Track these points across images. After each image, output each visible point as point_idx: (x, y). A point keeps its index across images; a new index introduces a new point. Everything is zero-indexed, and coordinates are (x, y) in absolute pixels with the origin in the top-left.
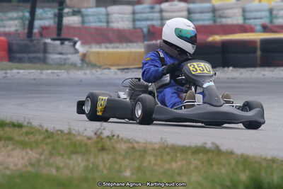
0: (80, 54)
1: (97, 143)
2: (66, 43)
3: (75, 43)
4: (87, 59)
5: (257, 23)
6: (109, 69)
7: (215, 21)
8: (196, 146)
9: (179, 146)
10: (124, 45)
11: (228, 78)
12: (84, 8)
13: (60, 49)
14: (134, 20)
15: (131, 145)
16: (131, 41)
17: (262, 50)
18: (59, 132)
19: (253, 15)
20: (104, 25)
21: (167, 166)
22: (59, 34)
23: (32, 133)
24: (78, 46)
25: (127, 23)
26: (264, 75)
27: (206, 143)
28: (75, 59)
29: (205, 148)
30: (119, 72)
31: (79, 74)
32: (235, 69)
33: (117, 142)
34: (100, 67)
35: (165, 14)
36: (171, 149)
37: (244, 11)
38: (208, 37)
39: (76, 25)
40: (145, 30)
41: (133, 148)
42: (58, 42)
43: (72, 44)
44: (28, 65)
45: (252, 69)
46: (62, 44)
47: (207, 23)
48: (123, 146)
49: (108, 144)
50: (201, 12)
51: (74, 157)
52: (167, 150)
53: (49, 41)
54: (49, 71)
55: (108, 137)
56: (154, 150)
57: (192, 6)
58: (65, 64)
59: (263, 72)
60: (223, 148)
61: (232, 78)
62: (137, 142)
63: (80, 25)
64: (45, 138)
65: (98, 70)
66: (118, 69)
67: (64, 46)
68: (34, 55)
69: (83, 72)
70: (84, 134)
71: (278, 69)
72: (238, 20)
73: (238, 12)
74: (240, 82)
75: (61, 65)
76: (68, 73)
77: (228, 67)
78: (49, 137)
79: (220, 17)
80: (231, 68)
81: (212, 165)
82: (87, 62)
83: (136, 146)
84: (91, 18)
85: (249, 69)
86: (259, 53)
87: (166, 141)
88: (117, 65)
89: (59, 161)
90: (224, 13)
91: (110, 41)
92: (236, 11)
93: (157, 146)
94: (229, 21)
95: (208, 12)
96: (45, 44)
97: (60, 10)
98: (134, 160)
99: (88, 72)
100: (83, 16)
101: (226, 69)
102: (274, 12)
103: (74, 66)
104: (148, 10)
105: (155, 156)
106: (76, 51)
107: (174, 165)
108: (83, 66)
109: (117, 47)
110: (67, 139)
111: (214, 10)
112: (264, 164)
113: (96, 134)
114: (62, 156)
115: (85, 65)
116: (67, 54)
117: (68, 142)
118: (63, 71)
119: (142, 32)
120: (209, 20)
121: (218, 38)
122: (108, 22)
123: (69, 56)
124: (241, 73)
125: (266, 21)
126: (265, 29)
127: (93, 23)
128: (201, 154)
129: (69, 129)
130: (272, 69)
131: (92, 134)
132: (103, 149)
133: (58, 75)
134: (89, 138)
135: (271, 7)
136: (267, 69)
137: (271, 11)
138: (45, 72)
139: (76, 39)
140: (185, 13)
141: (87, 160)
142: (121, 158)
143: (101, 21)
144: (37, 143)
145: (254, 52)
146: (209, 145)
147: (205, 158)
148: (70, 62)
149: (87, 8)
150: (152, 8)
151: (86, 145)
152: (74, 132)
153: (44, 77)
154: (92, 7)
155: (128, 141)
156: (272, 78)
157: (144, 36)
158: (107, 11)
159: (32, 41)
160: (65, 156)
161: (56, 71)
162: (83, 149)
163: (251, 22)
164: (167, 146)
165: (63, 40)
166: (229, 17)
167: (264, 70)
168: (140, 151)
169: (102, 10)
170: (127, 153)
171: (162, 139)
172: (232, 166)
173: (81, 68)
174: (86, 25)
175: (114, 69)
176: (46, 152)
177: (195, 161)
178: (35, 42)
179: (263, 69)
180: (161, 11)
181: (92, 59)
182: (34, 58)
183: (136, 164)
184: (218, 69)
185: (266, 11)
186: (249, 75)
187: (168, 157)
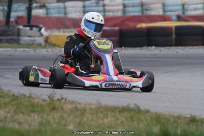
0: (44, 37)
1: (50, 104)
2: (34, 28)
3: (40, 29)
4: (49, 41)
5: (173, 15)
7: (143, 13)
8: (122, 107)
9: (110, 107)
11: (151, 55)
12: (48, 3)
13: (30, 33)
14: (84, 12)
15: (75, 106)
17: (176, 34)
18: (23, 96)
19: (170, 8)
20: (62, 15)
21: (100, 122)
22: (29, 22)
23: (3, 96)
24: (43, 31)
25: (78, 14)
26: (177, 52)
27: (130, 104)
28: (41, 40)
29: (129, 108)
31: (43, 52)
32: (156, 48)
33: (64, 103)
34: (58, 46)
35: (107, 8)
36: (104, 109)
37: (164, 5)
38: (137, 25)
39: (42, 16)
41: (76, 108)
42: (28, 28)
43: (38, 29)
44: (6, 45)
45: (169, 48)
46: (31, 29)
47: (136, 14)
48: (68, 107)
49: (57, 104)
50: (133, 6)
51: (32, 115)
52: (101, 109)
53: (21, 27)
54: (22, 49)
55: (58, 99)
56: (91, 109)
58: (33, 44)
59: (177, 50)
60: (142, 108)
61: (154, 55)
62: (79, 103)
63: (45, 16)
64: (12, 101)
65: (57, 48)
67: (32, 31)
68: (11, 37)
69: (46, 50)
70: (41, 98)
71: (188, 47)
72: (160, 12)
73: (160, 6)
74: (159, 58)
75: (30, 45)
76: (35, 51)
77: (152, 46)
78: (15, 99)
79: (146, 10)
80: (153, 47)
81: (133, 121)
83: (78, 106)
84: (52, 11)
85: (166, 48)
86: (174, 36)
87: (100, 103)
89: (21, 117)
90: (149, 7)
91: (67, 27)
92: (158, 5)
93: (94, 107)
94: (153, 13)
95: (138, 6)
96: (19, 29)
97: (29, 4)
98: (76, 117)
99: (50, 50)
100: (47, 9)
101: (150, 47)
102: (186, 6)
103: (40, 45)
104: (94, 5)
105: (92, 114)
106: (42, 35)
107: (106, 121)
108: (46, 45)
110: (29, 101)
111: (142, 5)
112: (172, 120)
113: (49, 97)
114: (23, 114)
115: (48, 45)
116: (35, 37)
117: (29, 103)
118: (31, 49)
120: (138, 12)
121: (144, 25)
122: (65, 13)
123: (36, 38)
124: (161, 51)
125: (180, 13)
126: (179, 18)
127: (54, 14)
128: (126, 113)
129: (30, 94)
130: (183, 47)
131: (47, 98)
132: (54, 109)
133: (27, 53)
134: (44, 101)
135: (183, 2)
136: (180, 47)
137: (183, 5)
138: (18, 49)
139: (41, 26)
140: (121, 7)
141: (42, 117)
142: (67, 115)
143: (59, 13)
144: (5, 104)
145: (171, 35)
146: (132, 106)
147: (129, 115)
148: (37, 42)
149: (51, 3)
150: (98, 3)
151: (41, 105)
152: (33, 96)
153: (17, 53)
154: (54, 3)
155: (73, 102)
156: (183, 54)
158: (65, 6)
159: (9, 27)
160: (26, 114)
161: (26, 49)
162: (39, 109)
163: (169, 14)
164: (101, 107)
165: (31, 27)
166: (153, 10)
167: (178, 49)
168: (81, 110)
169: (61, 5)
170: (71, 111)
171: (98, 101)
172: (149, 121)
173: (45, 47)
174: (49, 16)
176: (12, 111)
177: (122, 118)
178: (11, 28)
179: (177, 47)
180: (104, 5)
181: (53, 40)
182: (11, 39)
183: (78, 120)
184: (144, 47)
185: (179, 5)
186: (166, 52)
187: (102, 115)
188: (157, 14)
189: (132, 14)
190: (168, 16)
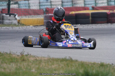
0: (17, 20)
1: (21, 57)
2: (12, 15)
3: (15, 16)
4: (20, 22)
5: (90, 6)
6: (29, 26)
7: (73, 6)
8: (62, 58)
9: (55, 59)
10: (36, 16)
12: (19, 1)
13: (9, 18)
14: (40, 6)
15: (35, 58)
16: (39, 14)
17: (92, 17)
18: (6, 53)
19: (88, 3)
20: (27, 8)
21: (50, 67)
22: (9, 12)
24: (17, 17)
25: (37, 7)
26: (93, 27)
27: (66, 57)
28: (15, 22)
29: (66, 59)
30: (33, 27)
31: (17, 28)
32: (81, 25)
33: (29, 57)
34: (25, 25)
35: (53, 3)
36: (52, 60)
37: (85, 1)
38: (70, 12)
39: (16, 8)
40: (44, 10)
41: (36, 59)
42: (8, 15)
43: (14, 16)
45: (88, 25)
46: (10, 16)
47: (69, 6)
48: (32, 59)
49: (26, 58)
51: (11, 64)
53: (4, 15)
54: (5, 27)
55: (26, 55)
56: (45, 60)
59: (92, 26)
60: (74, 59)
61: (80, 29)
65: (25, 26)
66: (33, 26)
70: (16, 54)
71: (98, 24)
72: (82, 5)
73: (82, 2)
74: (83, 30)
75: (10, 25)
76: (12, 28)
77: (78, 24)
78: (1, 55)
79: (75, 4)
80: (79, 25)
81: (69, 66)
82: (20, 23)
83: (37, 58)
84: (22, 5)
85: (86, 25)
88: (33, 24)
89: (5, 65)
90: (76, 2)
91: (30, 15)
94: (78, 6)
95: (70, 2)
96: (3, 16)
97: (9, 2)
98: (36, 65)
99: (21, 27)
100: (19, 4)
101: (77, 25)
102: (97, 2)
103: (15, 25)
104: (45, 2)
105: (45, 63)
106: (16, 19)
107: (53, 66)
108: (19, 25)
109: (33, 17)
110: (9, 56)
111: (72, 1)
112: (90, 65)
113: (21, 54)
114: (6, 63)
116: (12, 20)
118: (10, 27)
119: (43, 10)
121: (73, 13)
122: (29, 7)
123: (13, 21)
124: (83, 27)
125: (94, 5)
126: (93, 8)
127: (23, 7)
128: (64, 62)
129: (10, 52)
130: (96, 25)
131: (19, 54)
132: (24, 60)
133: (8, 29)
134: (18, 56)
136: (94, 25)
137: (95, 1)
138: (3, 27)
139: (16, 14)
140: (61, 3)
141: (17, 65)
142: (31, 64)
143: (26, 7)
146: (68, 58)
147: (66, 63)
148: (13, 23)
149: (21, 1)
150: (47, 1)
151: (17, 58)
152: (12, 53)
153: (2, 29)
154: (23, 1)
155: (34, 56)
156: (96, 28)
157: (44, 12)
158: (29, 2)
160: (8, 64)
161: (7, 27)
162: (15, 61)
163: (87, 6)
164: (50, 59)
165: (10, 15)
166: (78, 4)
167: (93, 25)
168: (39, 61)
169: (27, 2)
170: (33, 61)
171: (48, 55)
172: (77, 66)
173: (18, 26)
174: (20, 8)
175: (31, 26)
177: (62, 65)
179: (92, 25)
180: (51, 2)
181: (22, 22)
183: (37, 66)
184: (74, 25)
185: (93, 1)
186: (86, 27)
187: (51, 63)
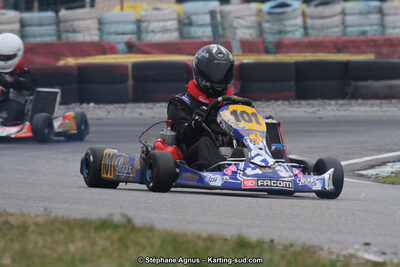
5: (119, 41)
7: (59, 37)
8: (100, 219)
9: (75, 220)
11: (92, 119)
17: (136, 79)
19: (113, 28)
21: (61, 250)
26: (141, 114)
27: (112, 215)
29: (112, 221)
32: (96, 106)
36: (63, 223)
37: (101, 22)
38: (59, 60)
41: (6, 223)
45: (123, 105)
47: (47, 39)
50: (41, 25)
52: (57, 225)
56: (37, 224)
57: (27, 15)
59: (138, 110)
60: (138, 221)
61: (97, 119)
62: (11, 215)
71: (158, 105)
72: (92, 36)
73: (93, 24)
74: (110, 125)
77: (88, 103)
79: (67, 31)
80: (92, 104)
81: (126, 247)
83: (12, 220)
85: (117, 105)
86: (130, 82)
87: (51, 212)
90: (72, 25)
92: (89, 22)
93: (41, 220)
94: (79, 37)
95: (50, 25)
98: (12, 241)
101: (85, 105)
102: (144, 25)
105: (41, 234)
107: (72, 248)
111: (58, 22)
112: (201, 244)
120: (49, 35)
121: (71, 61)
124: (109, 112)
125: (133, 38)
126: (131, 48)
128: (109, 232)
130: (150, 105)
135: (138, 17)
136: (143, 105)
137: (139, 22)
140: (17, 26)
145: (125, 81)
146: (117, 218)
147: (115, 236)
156: (153, 117)
163: (113, 39)
164: (56, 220)
166: (79, 32)
167: (140, 107)
168: (18, 227)
171: (46, 209)
172: (157, 247)
177: (102, 241)
179: (137, 105)
183: (16, 246)
184: (73, 105)
185: (131, 22)
186: (119, 114)
187: (62, 236)
188: (88, 38)
189: (38, 40)
190: (109, 44)
